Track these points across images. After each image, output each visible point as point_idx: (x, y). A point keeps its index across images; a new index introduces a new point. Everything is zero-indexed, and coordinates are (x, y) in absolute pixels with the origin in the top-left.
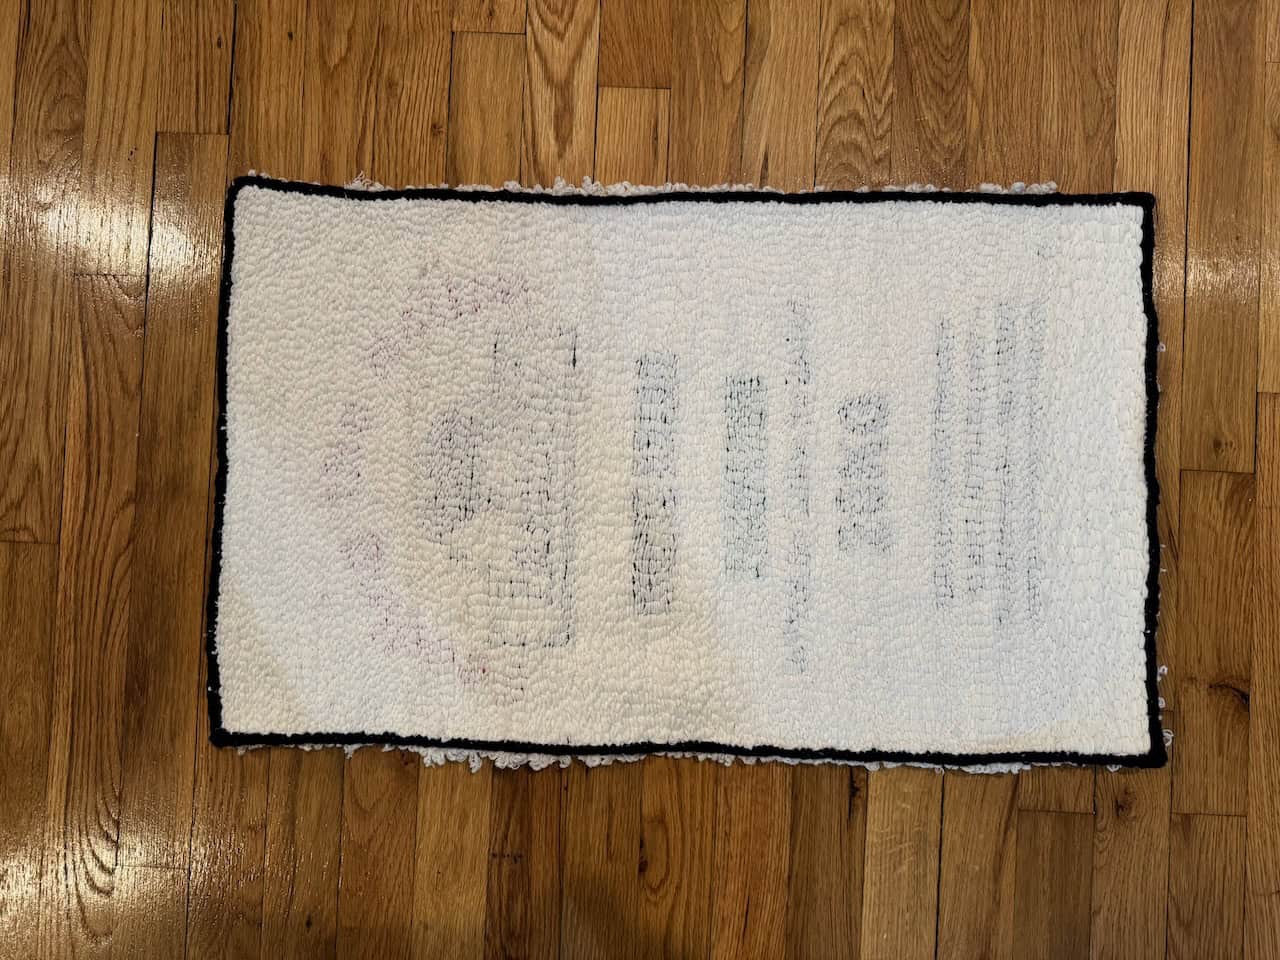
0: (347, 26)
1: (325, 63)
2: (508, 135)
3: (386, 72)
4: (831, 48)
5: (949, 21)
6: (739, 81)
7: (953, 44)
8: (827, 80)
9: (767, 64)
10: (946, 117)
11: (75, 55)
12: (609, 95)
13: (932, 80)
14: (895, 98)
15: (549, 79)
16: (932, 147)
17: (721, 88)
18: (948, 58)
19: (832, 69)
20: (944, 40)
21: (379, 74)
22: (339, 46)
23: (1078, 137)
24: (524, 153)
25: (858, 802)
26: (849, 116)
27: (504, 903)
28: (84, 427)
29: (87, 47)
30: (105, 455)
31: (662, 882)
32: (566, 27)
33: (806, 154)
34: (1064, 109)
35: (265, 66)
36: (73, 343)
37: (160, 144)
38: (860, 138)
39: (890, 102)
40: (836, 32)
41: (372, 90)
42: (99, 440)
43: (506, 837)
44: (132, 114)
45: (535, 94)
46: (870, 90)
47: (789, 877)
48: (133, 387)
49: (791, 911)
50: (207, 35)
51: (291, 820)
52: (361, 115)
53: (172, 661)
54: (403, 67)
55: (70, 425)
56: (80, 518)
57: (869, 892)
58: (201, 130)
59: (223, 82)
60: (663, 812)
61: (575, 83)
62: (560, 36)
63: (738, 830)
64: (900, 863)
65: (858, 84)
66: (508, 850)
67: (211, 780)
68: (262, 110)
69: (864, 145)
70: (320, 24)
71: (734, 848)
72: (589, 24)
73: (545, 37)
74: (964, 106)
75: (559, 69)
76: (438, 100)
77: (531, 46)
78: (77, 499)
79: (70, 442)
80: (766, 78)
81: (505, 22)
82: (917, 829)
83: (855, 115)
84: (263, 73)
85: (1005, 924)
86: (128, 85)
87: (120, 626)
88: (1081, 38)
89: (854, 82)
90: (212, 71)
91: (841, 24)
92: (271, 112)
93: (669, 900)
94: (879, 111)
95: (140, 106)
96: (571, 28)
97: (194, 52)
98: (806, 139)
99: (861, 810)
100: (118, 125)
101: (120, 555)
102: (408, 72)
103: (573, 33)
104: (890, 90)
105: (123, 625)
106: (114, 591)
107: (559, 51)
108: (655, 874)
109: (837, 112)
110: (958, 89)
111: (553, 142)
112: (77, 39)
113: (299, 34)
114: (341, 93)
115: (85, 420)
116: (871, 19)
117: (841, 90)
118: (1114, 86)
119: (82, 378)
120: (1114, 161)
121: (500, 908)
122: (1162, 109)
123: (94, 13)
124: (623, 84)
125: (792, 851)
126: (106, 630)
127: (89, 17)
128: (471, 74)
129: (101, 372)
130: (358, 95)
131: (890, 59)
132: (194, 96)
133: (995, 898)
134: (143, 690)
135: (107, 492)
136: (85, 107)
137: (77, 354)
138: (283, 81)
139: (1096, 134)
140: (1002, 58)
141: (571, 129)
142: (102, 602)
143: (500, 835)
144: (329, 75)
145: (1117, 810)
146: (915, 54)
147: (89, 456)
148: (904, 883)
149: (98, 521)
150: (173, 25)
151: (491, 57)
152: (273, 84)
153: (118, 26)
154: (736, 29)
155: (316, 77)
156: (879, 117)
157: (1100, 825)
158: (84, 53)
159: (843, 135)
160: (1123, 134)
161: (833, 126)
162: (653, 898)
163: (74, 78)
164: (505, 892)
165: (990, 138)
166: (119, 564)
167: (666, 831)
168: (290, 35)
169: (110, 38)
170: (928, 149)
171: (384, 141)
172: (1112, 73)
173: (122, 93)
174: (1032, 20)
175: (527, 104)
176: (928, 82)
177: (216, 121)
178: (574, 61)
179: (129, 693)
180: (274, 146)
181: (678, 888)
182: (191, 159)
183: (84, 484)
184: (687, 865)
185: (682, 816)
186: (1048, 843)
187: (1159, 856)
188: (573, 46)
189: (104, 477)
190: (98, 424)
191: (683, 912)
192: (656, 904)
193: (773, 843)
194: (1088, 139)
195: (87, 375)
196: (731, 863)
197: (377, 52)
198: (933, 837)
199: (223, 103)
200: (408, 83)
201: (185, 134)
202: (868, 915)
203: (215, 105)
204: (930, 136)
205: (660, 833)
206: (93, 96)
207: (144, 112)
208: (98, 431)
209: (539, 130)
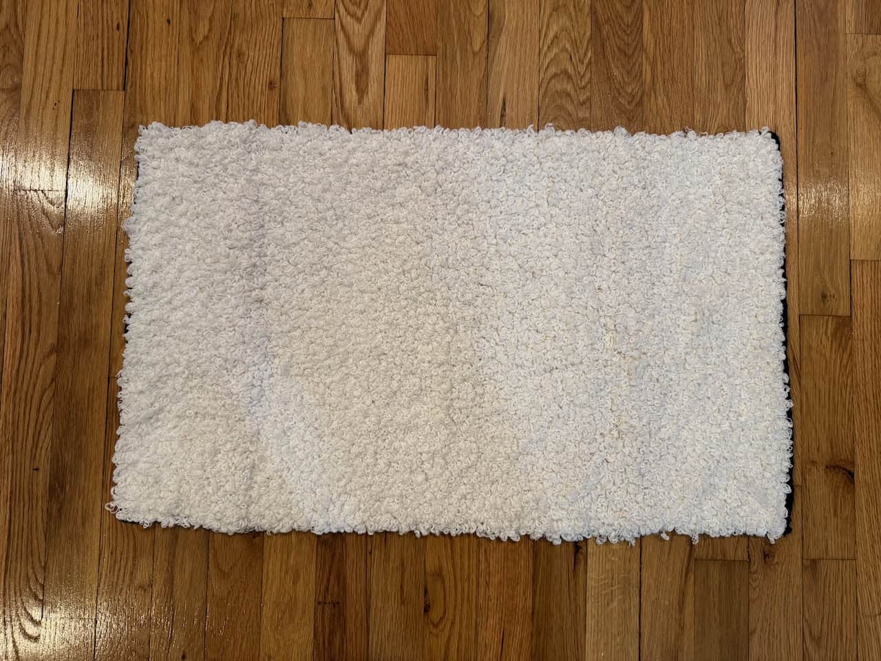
0: (209, 14)
1: (193, 40)
2: (323, 89)
3: (236, 46)
4: (548, 26)
5: (628, 8)
6: (484, 50)
7: (632, 23)
8: (546, 48)
9: (503, 39)
10: (628, 72)
11: (15, 37)
12: (393, 60)
13: (619, 48)
14: (593, 59)
15: (351, 49)
16: (619, 94)
17: (472, 55)
18: (628, 32)
19: (549, 41)
20: (626, 20)
21: (232, 47)
22: (203, 29)
23: (720, 84)
24: (334, 101)
25: (581, 557)
26: (562, 72)
27: (326, 637)
28: (20, 298)
29: (24, 31)
30: (35, 318)
31: (441, 619)
32: (363, 14)
33: (532, 101)
34: (709, 66)
35: (151, 43)
36: (13, 238)
37: (76, 97)
38: (569, 88)
39: (590, 63)
40: (551, 15)
41: (226, 59)
42: (31, 307)
43: (327, 589)
44: (56, 78)
45: (342, 61)
46: (575, 55)
47: (533, 613)
48: (56, 269)
49: (534, 638)
50: (110, 22)
51: (170, 581)
52: (219, 75)
53: (83, 466)
54: (248, 42)
55: (10, 297)
56: (17, 362)
57: (590, 622)
58: (105, 88)
59: (121, 56)
60: (441, 568)
61: (370, 52)
62: (359, 20)
63: (495, 580)
64: (612, 601)
65: (567, 50)
66: (329, 599)
67: (112, 553)
68: (149, 73)
69: (573, 93)
70: (190, 13)
71: (492, 592)
72: (380, 10)
73: (348, 20)
74: (641, 65)
75: (358, 43)
76: (273, 65)
77: (339, 27)
78: (14, 351)
79: (10, 310)
80: (503, 46)
81: (320, 10)
82: (622, 576)
83: (565, 72)
84: (150, 48)
85: (688, 644)
86: (53, 57)
87: (46, 441)
88: (720, 19)
89: (564, 50)
90: (113, 45)
91: (554, 10)
92: (155, 75)
93: (447, 632)
94: (582, 69)
95: (61, 72)
96: (366, 14)
97: (100, 34)
98: (531, 89)
99: (583, 563)
100: (46, 85)
101: (45, 390)
102: (252, 45)
103: (368, 18)
104: (589, 55)
105: (48, 439)
106: (41, 415)
107: (358, 31)
108: (435, 614)
109: (553, 70)
110: (636, 53)
111: (354, 93)
112: (17, 26)
113: (175, 21)
114: (205, 60)
115: (21, 294)
116: (575, 7)
117: (555, 55)
118: (744, 51)
119: (19, 264)
120: (745, 102)
121: (324, 643)
122: (776, 67)
123: (29, 8)
124: (403, 52)
125: (534, 592)
126: (35, 445)
127: (25, 9)
128: (296, 48)
129: (33, 259)
130: (217, 62)
131: (588, 34)
132: (100, 64)
133: (680, 624)
134: (63, 488)
135: (36, 345)
136: (22, 72)
137: (15, 247)
138: (164, 52)
139: (732, 84)
140: (666, 32)
141: (367, 84)
142: (32, 424)
143: (323, 588)
144: (196, 49)
145: (765, 558)
146: (606, 29)
147: (24, 319)
148: (615, 615)
149: (30, 366)
150: (85, 15)
151: (310, 35)
152: (156, 56)
153: (46, 16)
154: (482, 14)
155: (187, 50)
156: (582, 74)
157: (754, 568)
158: (22, 36)
159: (558, 85)
160: (751, 83)
161: (551, 79)
162: (434, 631)
163: (14, 52)
164: (327, 630)
165: (659, 86)
166: (45, 398)
167: (443, 582)
168: (169, 21)
169: (40, 25)
170: (617, 95)
171: (235, 95)
172: (742, 42)
173: (49, 63)
174: (685, 7)
175: (336, 68)
176: (616, 49)
177: (116, 81)
178: (368, 37)
179: (52, 489)
180: (157, 99)
181: (453, 623)
182: (98, 109)
183: (20, 339)
184: (459, 607)
185: (454, 570)
186: (717, 582)
187: (795, 589)
188: (368, 27)
189: (34, 334)
190: (30, 295)
191: (456, 641)
192: (437, 636)
193: (520, 588)
194: (727, 87)
195: (22, 262)
196: (490, 604)
197: (229, 33)
198: (635, 581)
199: (121, 70)
200: (252, 54)
201: (94, 90)
202: (590, 638)
203: (115, 71)
204: (618, 87)
205: (439, 584)
206: (28, 66)
207: (64, 76)
208: (30, 301)
209: (345, 85)
